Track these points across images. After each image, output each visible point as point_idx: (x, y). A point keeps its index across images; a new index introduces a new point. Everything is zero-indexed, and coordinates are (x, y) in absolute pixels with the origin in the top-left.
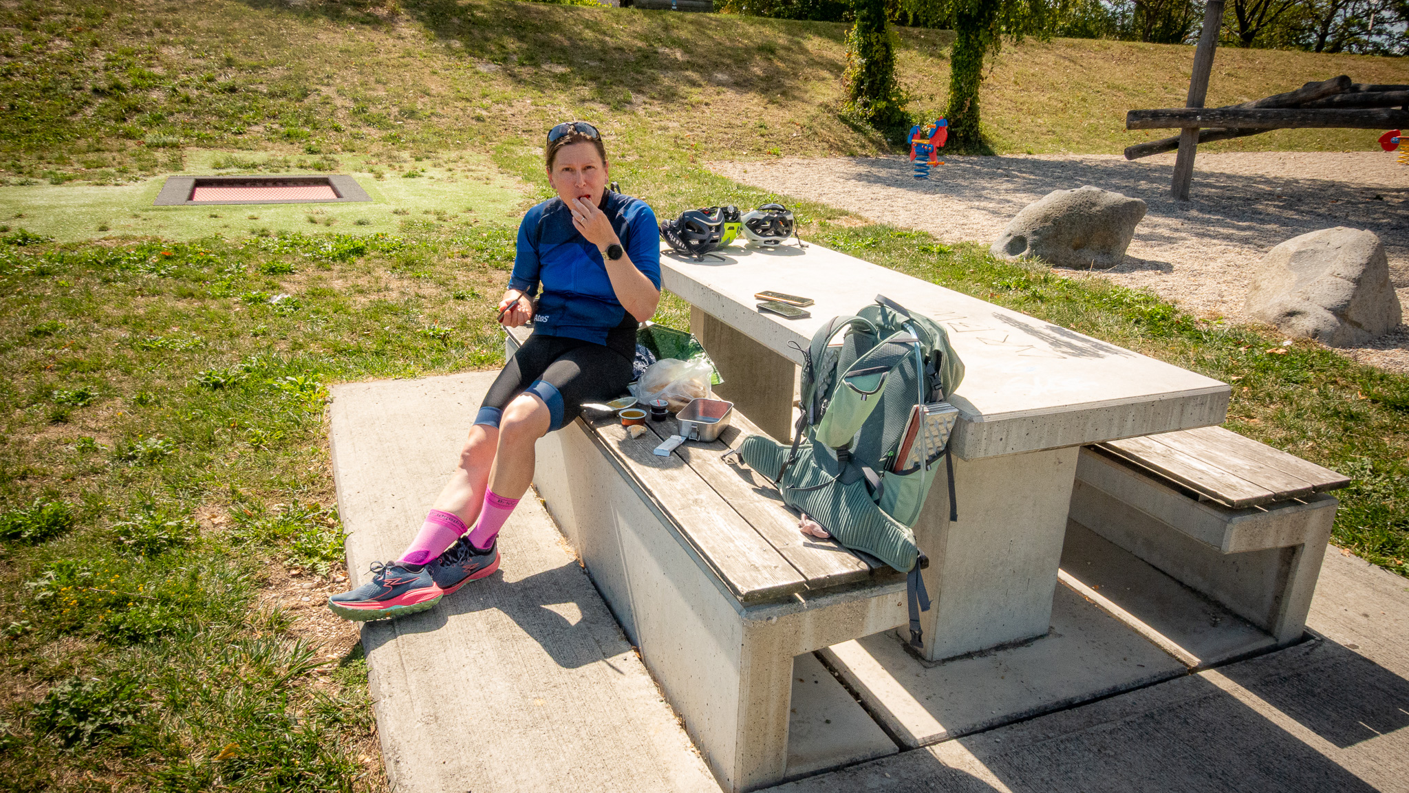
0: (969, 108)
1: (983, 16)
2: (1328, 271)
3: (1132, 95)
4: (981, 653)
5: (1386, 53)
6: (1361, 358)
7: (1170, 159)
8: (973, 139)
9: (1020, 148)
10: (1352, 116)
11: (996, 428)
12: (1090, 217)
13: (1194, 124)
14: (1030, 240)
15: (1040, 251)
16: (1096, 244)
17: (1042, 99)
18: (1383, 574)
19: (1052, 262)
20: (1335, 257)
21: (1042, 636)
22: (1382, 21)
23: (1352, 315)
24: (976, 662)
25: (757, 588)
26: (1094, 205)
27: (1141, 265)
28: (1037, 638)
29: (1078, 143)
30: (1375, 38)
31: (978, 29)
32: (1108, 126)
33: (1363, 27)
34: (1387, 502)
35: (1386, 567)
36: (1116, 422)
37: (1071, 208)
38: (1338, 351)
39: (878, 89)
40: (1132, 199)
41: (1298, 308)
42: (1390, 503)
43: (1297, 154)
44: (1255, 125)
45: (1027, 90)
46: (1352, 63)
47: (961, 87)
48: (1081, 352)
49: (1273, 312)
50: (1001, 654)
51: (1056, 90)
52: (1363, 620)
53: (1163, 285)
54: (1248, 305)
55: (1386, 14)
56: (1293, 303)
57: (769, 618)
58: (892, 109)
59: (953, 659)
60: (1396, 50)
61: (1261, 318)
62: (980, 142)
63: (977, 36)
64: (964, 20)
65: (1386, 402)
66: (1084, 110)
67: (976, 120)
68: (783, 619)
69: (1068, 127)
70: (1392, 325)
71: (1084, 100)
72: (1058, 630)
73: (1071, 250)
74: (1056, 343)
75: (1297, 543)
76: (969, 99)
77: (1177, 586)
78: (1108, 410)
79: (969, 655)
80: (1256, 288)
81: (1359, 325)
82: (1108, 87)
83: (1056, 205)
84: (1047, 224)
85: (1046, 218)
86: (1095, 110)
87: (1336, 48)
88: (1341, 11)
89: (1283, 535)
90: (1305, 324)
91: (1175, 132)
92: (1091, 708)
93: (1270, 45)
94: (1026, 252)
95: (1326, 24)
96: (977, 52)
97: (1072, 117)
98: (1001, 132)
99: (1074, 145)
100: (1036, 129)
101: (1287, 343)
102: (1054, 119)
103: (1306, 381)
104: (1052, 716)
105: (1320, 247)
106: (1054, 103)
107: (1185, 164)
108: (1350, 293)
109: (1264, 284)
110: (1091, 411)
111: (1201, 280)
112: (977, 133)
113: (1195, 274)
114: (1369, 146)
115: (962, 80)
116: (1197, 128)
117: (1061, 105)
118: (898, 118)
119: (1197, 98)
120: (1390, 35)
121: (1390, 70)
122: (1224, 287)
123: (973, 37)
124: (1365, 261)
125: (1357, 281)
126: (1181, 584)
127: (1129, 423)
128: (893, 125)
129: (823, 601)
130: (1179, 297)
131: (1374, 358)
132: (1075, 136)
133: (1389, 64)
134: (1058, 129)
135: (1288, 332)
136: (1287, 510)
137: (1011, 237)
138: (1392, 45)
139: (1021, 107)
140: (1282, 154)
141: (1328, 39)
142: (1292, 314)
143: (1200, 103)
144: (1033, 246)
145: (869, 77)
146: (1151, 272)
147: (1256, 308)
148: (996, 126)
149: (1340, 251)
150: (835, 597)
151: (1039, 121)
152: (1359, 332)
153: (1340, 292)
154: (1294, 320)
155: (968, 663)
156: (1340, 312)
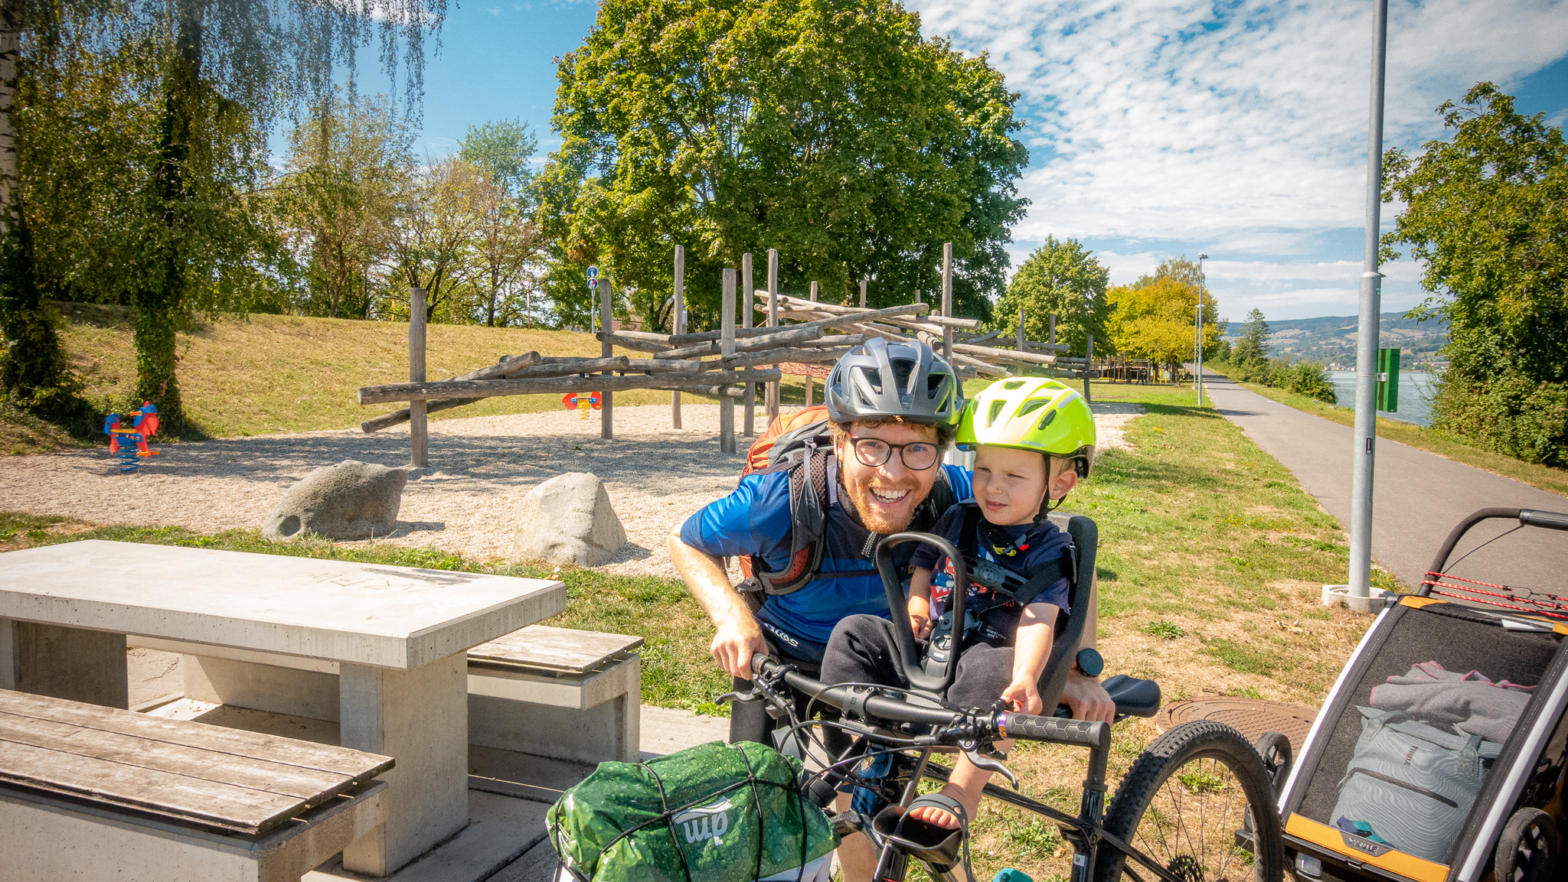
0: (167, 392)
1: (170, 294)
2: (571, 508)
3: (338, 370)
4: (423, 856)
5: (544, 326)
6: (611, 571)
7: (405, 427)
8: (177, 424)
9: (234, 430)
10: (546, 384)
11: (427, 640)
12: (358, 490)
13: (422, 397)
14: (303, 519)
15: (316, 528)
16: (369, 514)
17: (244, 377)
18: (672, 711)
19: (330, 536)
20: (573, 497)
21: (465, 828)
22: (534, 299)
23: (595, 539)
24: (423, 864)
25: (268, 817)
26: (359, 477)
27: (413, 527)
28: (462, 830)
29: (296, 420)
30: (533, 314)
31: (165, 306)
32: (322, 402)
33: (523, 305)
34: (660, 665)
35: (672, 707)
36: (502, 621)
37: (337, 483)
38: (594, 569)
39: (40, 374)
40: (391, 469)
41: (557, 540)
42: (662, 665)
43: (500, 417)
44: (472, 395)
45: (224, 368)
46: (523, 336)
47: (153, 369)
48: (452, 582)
49: (539, 548)
50: (439, 851)
51: (256, 367)
52: (672, 742)
53: (440, 543)
54: (517, 546)
55: (537, 294)
56: (554, 538)
57: (280, 844)
58: (65, 395)
59: (403, 868)
60: (551, 323)
61: (531, 555)
62: (186, 426)
63: (165, 315)
64: (145, 297)
65: (637, 597)
66: (294, 387)
67: (178, 403)
68: (291, 841)
69: (280, 405)
70: (622, 545)
71: (290, 377)
72: (475, 819)
73: (346, 523)
74: (428, 579)
75: (623, 692)
76: (166, 381)
77: (548, 761)
78: (495, 612)
79: (414, 861)
80: (520, 531)
81: (601, 547)
82: (312, 363)
83: (322, 481)
84: (318, 501)
85: (315, 495)
86: (305, 387)
87: (503, 324)
88: (500, 290)
89: (615, 688)
90: (566, 552)
91: (404, 405)
92: (524, 858)
93: (448, 320)
94: (302, 530)
95: (492, 300)
96: (167, 330)
97: (282, 395)
98: (208, 415)
99: (292, 422)
100: (247, 409)
101: (557, 570)
102: (263, 398)
103: (580, 595)
104: (499, 873)
105: (559, 490)
106: (257, 381)
107: (419, 431)
108: (590, 522)
109: (525, 527)
110: (486, 615)
111: (470, 533)
112: (180, 417)
113: (462, 529)
114: (554, 406)
115: (153, 361)
116: (424, 401)
117: (265, 383)
118: (74, 405)
119: (419, 375)
120: (544, 311)
121: (553, 342)
122: (490, 536)
123: (159, 316)
124: (594, 497)
125: (593, 513)
126: (550, 758)
127: (510, 621)
128: (69, 415)
129: (320, 817)
130: (460, 550)
131: (617, 570)
132: (290, 413)
133: (551, 337)
134: (270, 408)
135: (554, 561)
136: (613, 668)
137: (282, 519)
138: (547, 319)
139: (222, 386)
140: (489, 418)
141: (496, 314)
142: (553, 546)
143: (423, 378)
144: (309, 524)
145: (25, 361)
146: (425, 532)
147: (525, 547)
148: (198, 408)
149: (575, 491)
150: (328, 812)
151: (248, 400)
152: (603, 553)
153: (583, 525)
154: (556, 551)
155: (415, 866)
156: (587, 539)
